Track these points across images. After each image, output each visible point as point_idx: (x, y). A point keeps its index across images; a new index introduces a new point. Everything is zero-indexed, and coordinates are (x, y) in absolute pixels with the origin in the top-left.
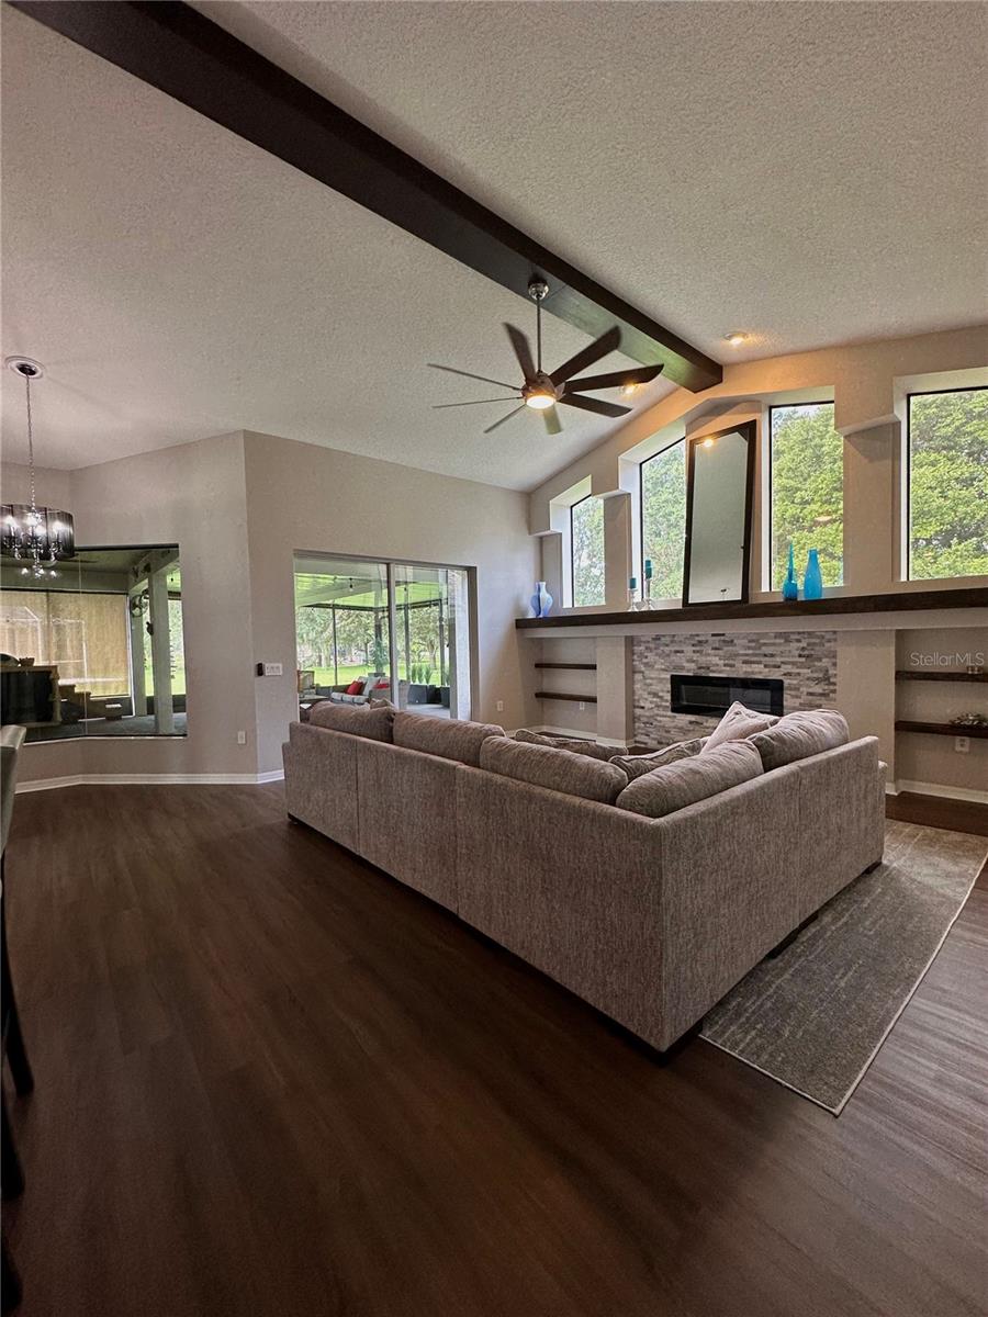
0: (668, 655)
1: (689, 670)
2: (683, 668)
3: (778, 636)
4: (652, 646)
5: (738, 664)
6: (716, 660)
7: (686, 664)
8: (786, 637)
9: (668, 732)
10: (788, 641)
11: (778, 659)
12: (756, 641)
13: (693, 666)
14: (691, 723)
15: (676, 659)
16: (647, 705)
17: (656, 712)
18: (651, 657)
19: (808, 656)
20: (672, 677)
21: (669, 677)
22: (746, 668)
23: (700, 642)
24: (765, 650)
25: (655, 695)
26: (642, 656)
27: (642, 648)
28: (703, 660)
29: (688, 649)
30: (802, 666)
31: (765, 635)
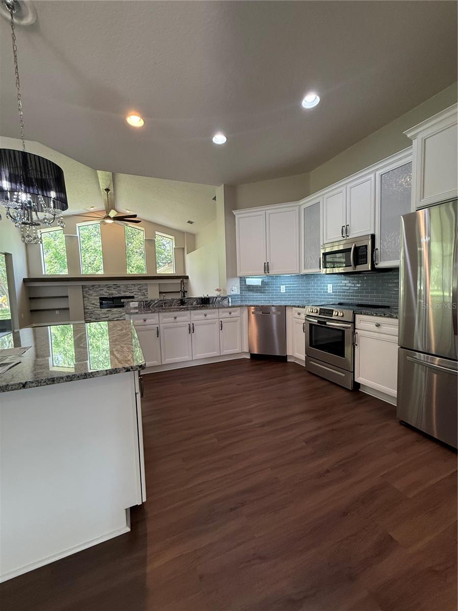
0: (98, 291)
1: (106, 295)
2: (103, 295)
3: (132, 285)
4: (91, 288)
5: (122, 293)
6: (115, 292)
7: (104, 294)
8: (134, 285)
9: (99, 315)
10: (135, 286)
11: (133, 291)
12: (126, 286)
13: (107, 294)
14: (108, 311)
15: (101, 292)
16: (90, 308)
17: (94, 309)
18: (91, 292)
19: (140, 290)
20: (100, 298)
21: (98, 298)
22: (124, 293)
23: (109, 287)
24: (129, 288)
25: (93, 304)
26: (86, 292)
27: (87, 289)
28: (110, 292)
29: (105, 289)
30: (139, 292)
31: (129, 284)
